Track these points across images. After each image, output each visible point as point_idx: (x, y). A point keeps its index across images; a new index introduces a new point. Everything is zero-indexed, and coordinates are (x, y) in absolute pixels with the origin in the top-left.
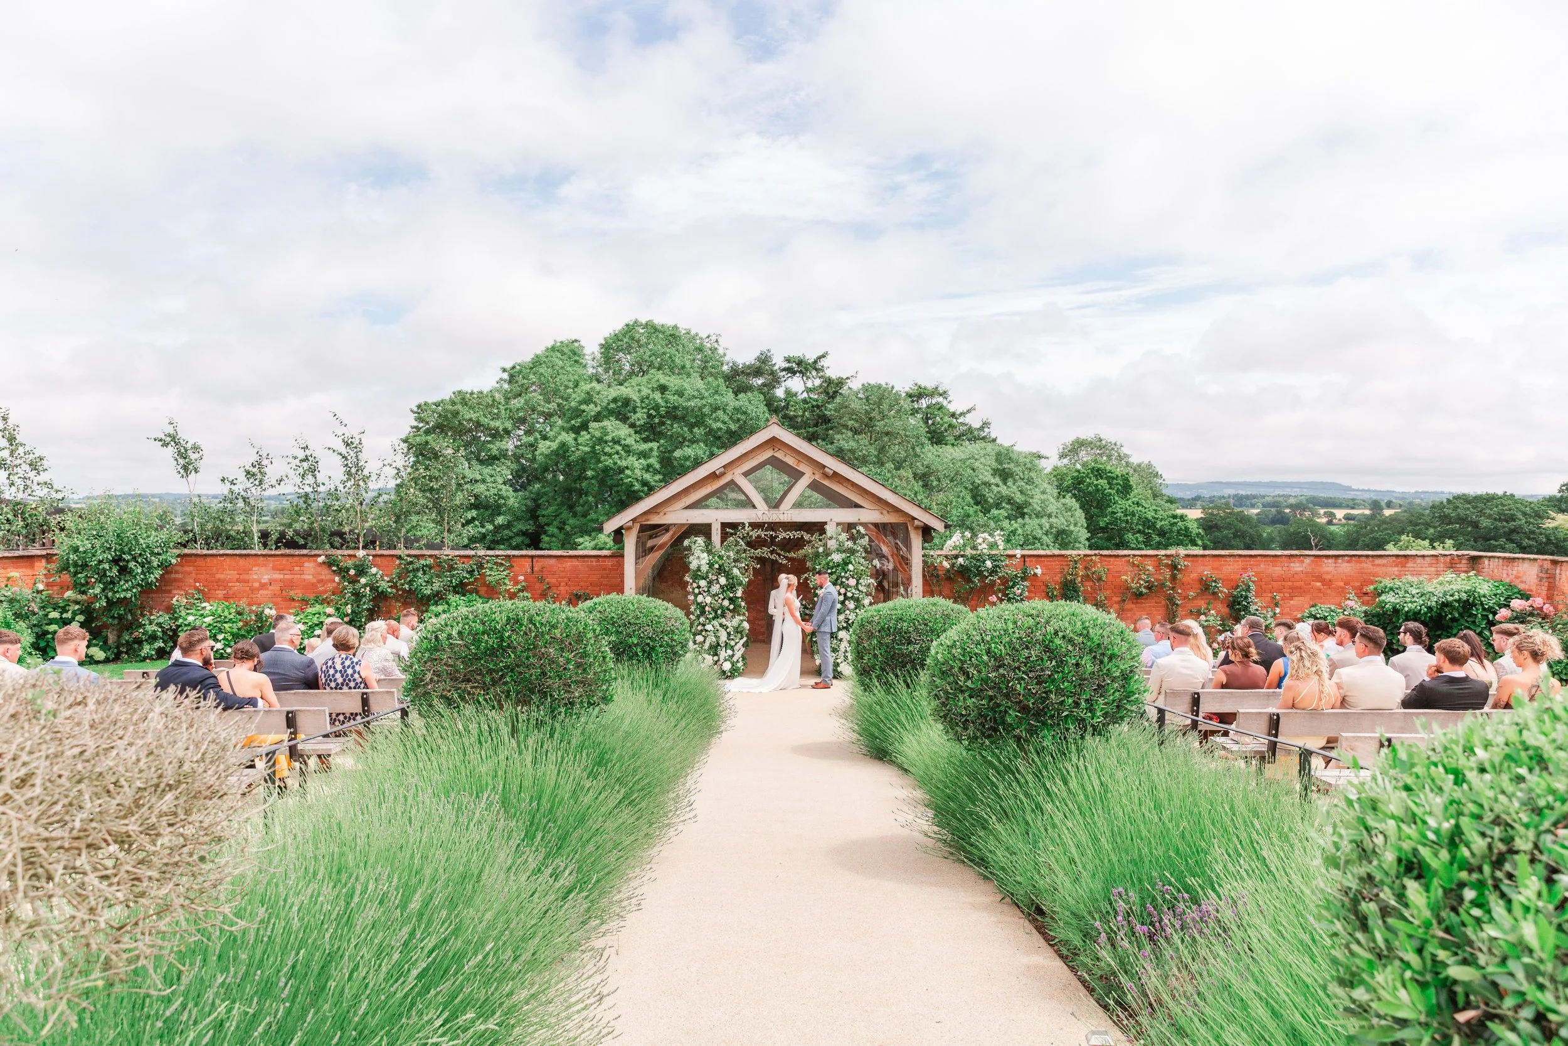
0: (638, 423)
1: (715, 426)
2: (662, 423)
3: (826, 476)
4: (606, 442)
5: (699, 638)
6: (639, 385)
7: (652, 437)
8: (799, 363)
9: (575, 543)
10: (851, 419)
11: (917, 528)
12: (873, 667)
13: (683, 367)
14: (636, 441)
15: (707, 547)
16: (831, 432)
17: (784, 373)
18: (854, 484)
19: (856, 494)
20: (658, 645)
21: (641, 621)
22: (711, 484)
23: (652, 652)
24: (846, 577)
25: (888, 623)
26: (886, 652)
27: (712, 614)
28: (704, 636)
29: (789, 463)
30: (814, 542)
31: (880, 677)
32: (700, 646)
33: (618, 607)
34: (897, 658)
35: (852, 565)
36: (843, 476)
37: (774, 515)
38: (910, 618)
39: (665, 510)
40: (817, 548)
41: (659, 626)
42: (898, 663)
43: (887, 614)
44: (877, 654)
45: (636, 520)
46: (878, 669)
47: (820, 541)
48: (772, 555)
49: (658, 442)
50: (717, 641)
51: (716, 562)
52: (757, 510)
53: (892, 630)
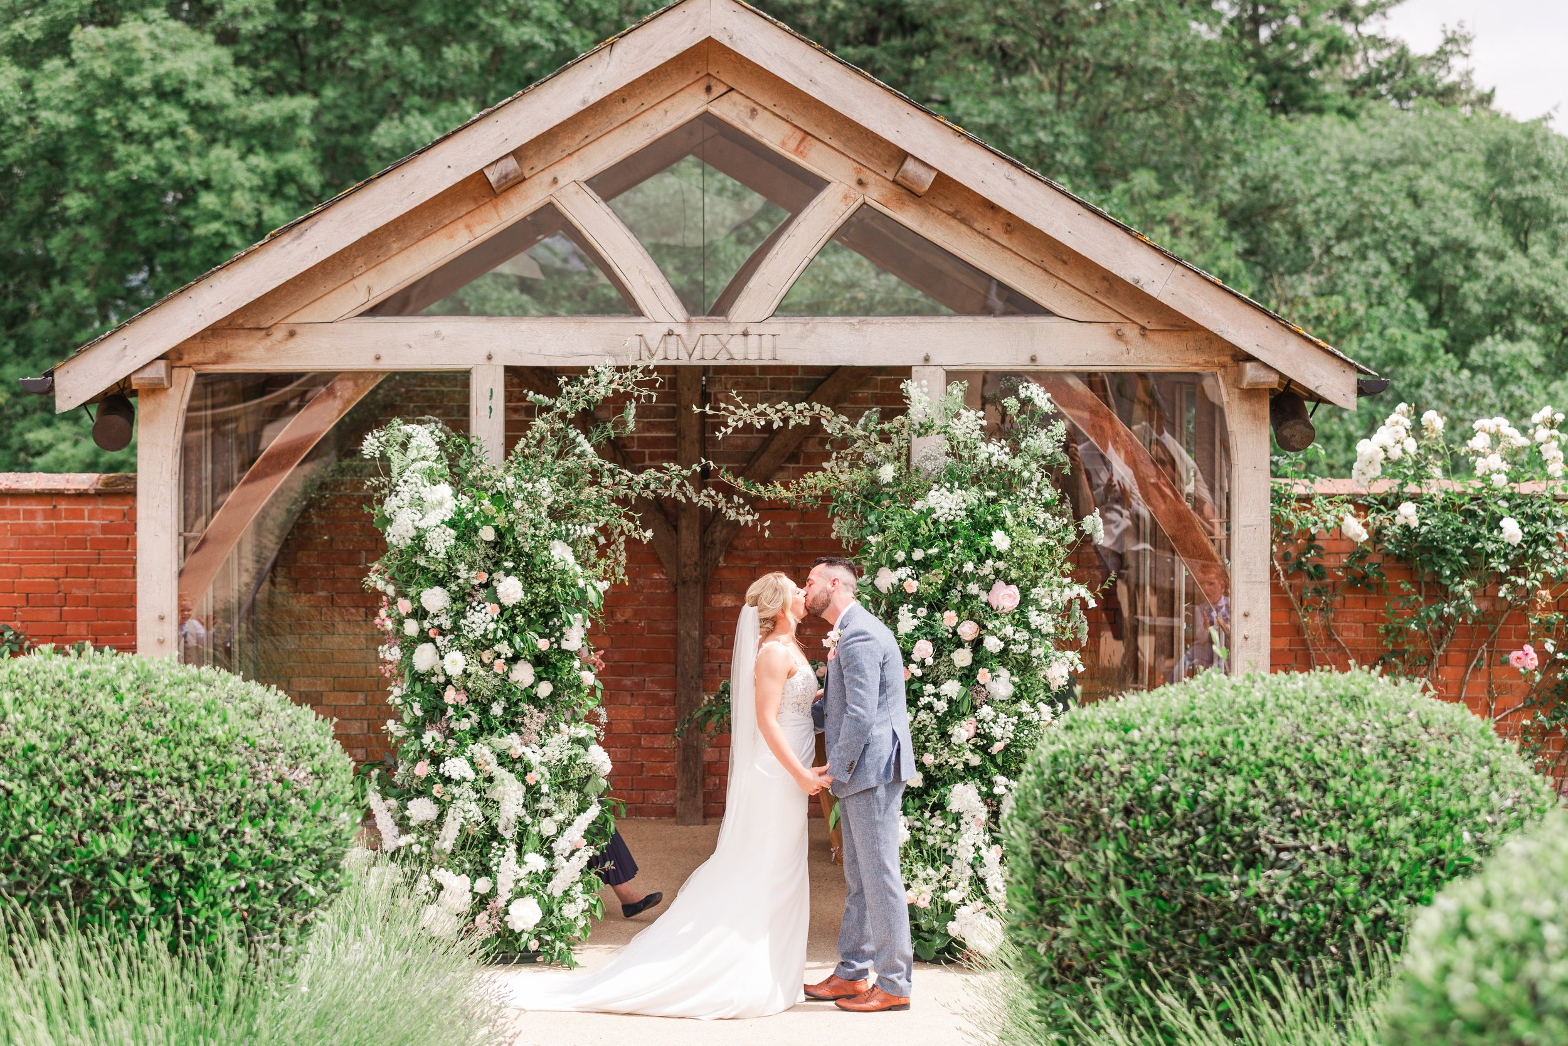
0: (245, 27)
1: (513, 35)
3: (907, 192)
4: (133, 96)
5: (421, 810)
7: (293, 77)
9: (25, 447)
11: (1251, 391)
12: (1102, 954)
14: (240, 91)
15: (451, 463)
16: (919, 62)
18: (1013, 225)
19: (1021, 262)
20: (217, 863)
21: (147, 763)
22: (467, 219)
23: (191, 893)
24: (980, 579)
25: (1162, 777)
26: (1152, 895)
27: (468, 716)
28: (437, 801)
29: (765, 141)
30: (859, 443)
31: (1130, 1000)
32: (424, 839)
33: (56, 707)
34: (1200, 922)
35: (1006, 530)
36: (975, 194)
37: (709, 339)
38: (1252, 758)
39: (292, 319)
40: (873, 465)
41: (221, 782)
42: (1203, 943)
43: (1156, 739)
44: (1119, 903)
45: (180, 359)
46: (1121, 966)
47: (885, 438)
48: (698, 491)
49: (316, 94)
50: (486, 819)
51: (486, 517)
52: (642, 319)
53: (1180, 807)
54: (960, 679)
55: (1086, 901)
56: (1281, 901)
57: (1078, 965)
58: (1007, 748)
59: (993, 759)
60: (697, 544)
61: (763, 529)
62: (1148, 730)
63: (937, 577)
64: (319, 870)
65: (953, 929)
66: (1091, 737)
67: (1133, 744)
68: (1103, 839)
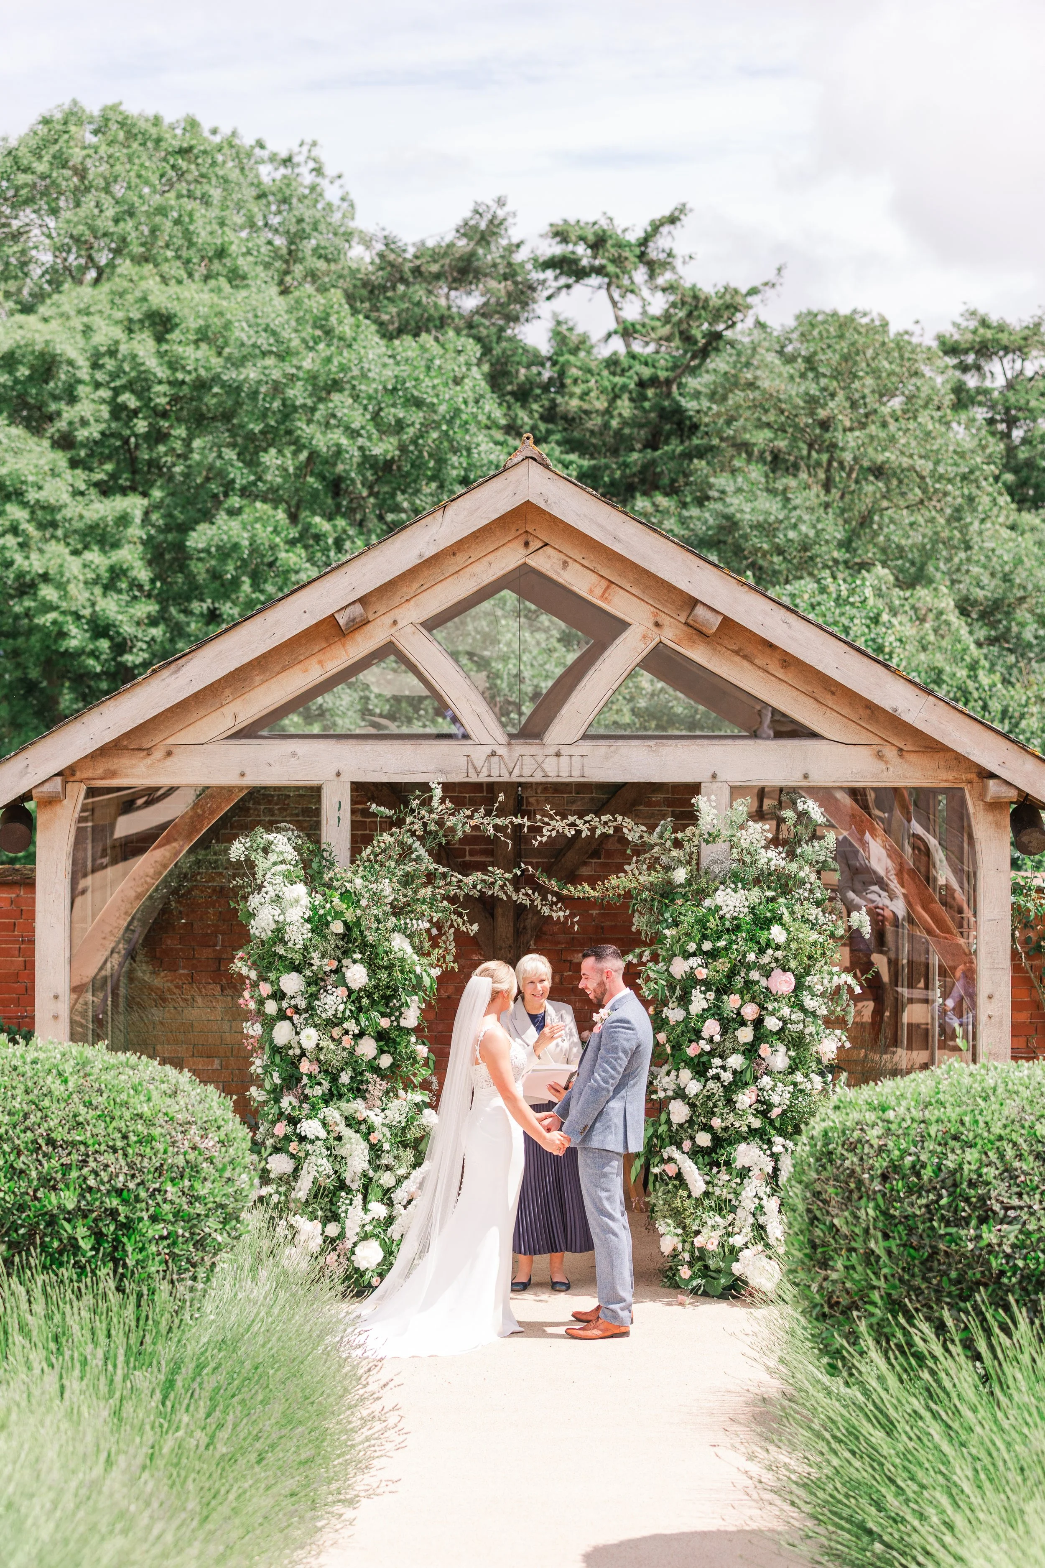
0: (82, 434)
1: (324, 442)
2: (157, 436)
3: (699, 633)
5: (279, 1164)
6: (86, 312)
7: (124, 479)
8: (598, 243)
10: (761, 425)
11: (995, 806)
12: (864, 1293)
13: (221, 253)
14: (77, 493)
15: (306, 865)
16: (697, 466)
17: (550, 274)
18: (788, 661)
19: (795, 693)
20: (145, 1215)
21: (88, 1134)
22: (320, 656)
23: (125, 1240)
24: (761, 968)
25: (913, 1149)
26: (904, 1245)
27: (320, 1084)
28: (293, 1156)
29: (575, 589)
30: (656, 849)
31: (886, 1330)
32: (282, 1189)
33: (14, 1088)
34: (944, 1267)
35: (783, 925)
36: (755, 634)
37: (527, 759)
38: (986, 1134)
39: (170, 741)
40: (668, 869)
41: (148, 1150)
42: (945, 1283)
43: (908, 1118)
44: (877, 1251)
45: (73, 775)
46: (880, 1302)
47: (678, 844)
48: (517, 890)
49: (145, 494)
50: (336, 1172)
51: (336, 912)
52: (470, 742)
53: (927, 1173)
54: (744, 1053)
55: (851, 1250)
56: (1008, 1250)
57: (844, 1301)
58: (784, 1113)
59: (771, 1122)
60: (511, 929)
61: (573, 924)
62: (901, 1110)
63: (723, 965)
64: (224, 1223)
65: (737, 1268)
66: (855, 1116)
67: (889, 1122)
68: (865, 1199)
